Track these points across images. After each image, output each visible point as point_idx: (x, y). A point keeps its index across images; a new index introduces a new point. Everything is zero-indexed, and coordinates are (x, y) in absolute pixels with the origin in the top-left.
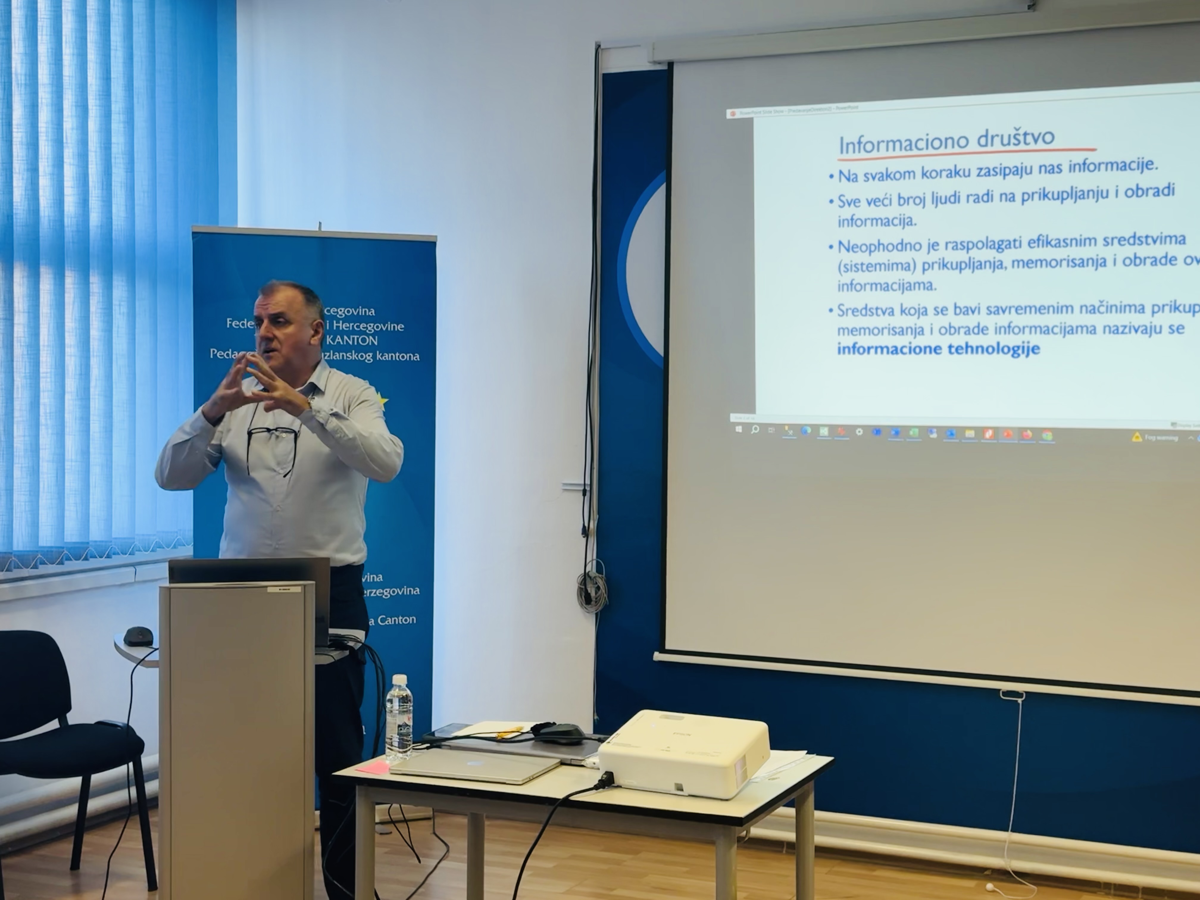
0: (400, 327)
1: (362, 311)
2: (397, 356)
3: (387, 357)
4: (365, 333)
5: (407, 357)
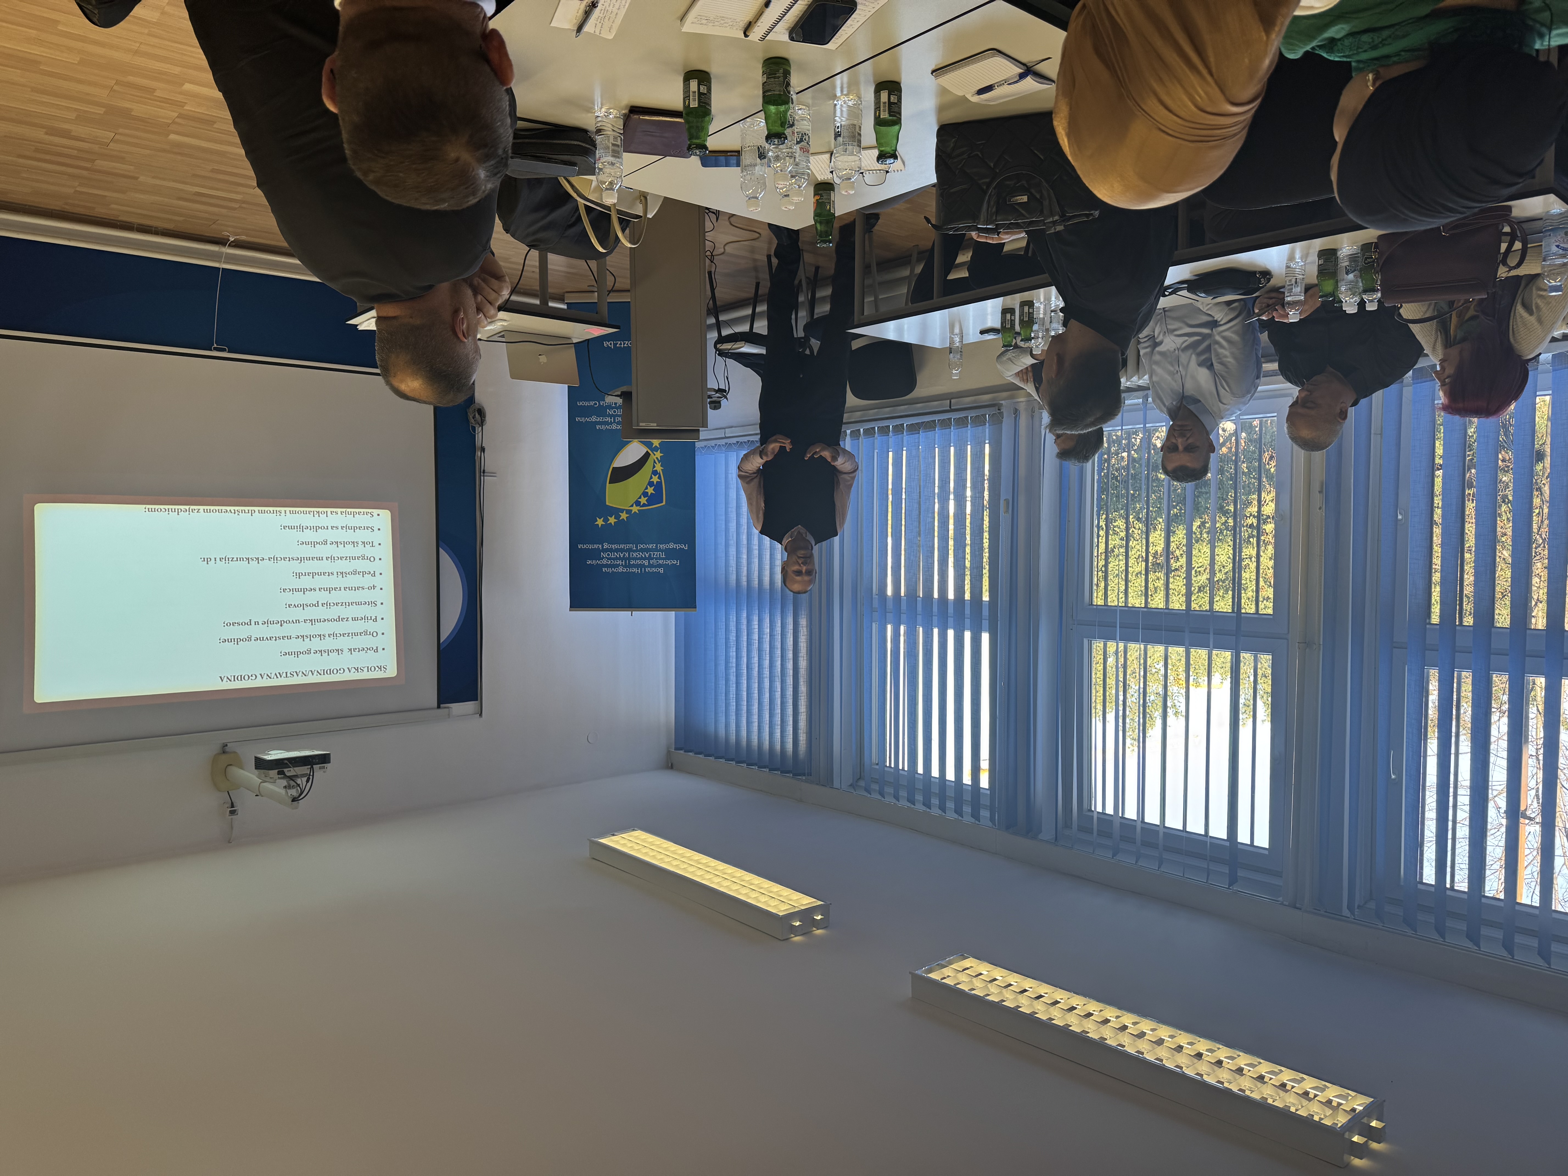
0: (589, 562)
1: (610, 570)
2: (590, 547)
3: (596, 546)
4: (608, 559)
5: (585, 546)
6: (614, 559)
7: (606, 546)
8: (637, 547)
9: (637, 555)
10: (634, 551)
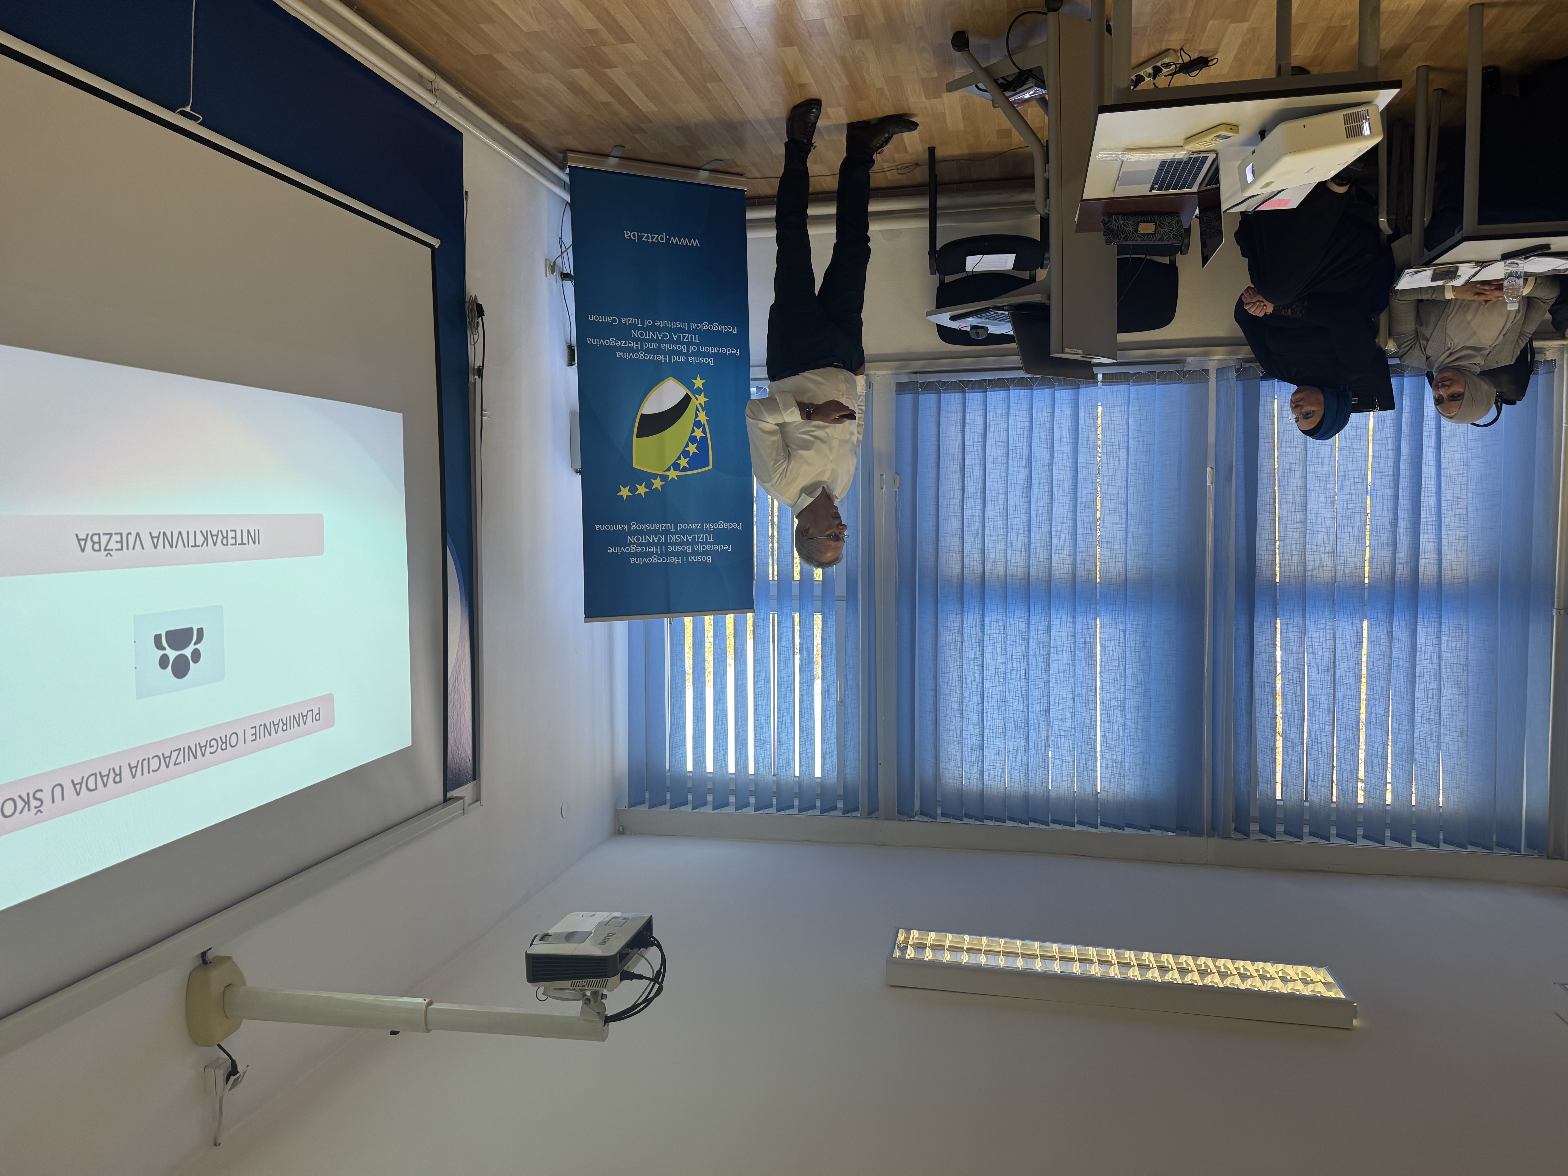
0: (611, 550)
1: (640, 561)
2: (612, 528)
3: (620, 527)
4: (638, 545)
5: (605, 527)
6: (645, 545)
7: (634, 526)
8: (676, 528)
9: (676, 539)
10: (673, 533)
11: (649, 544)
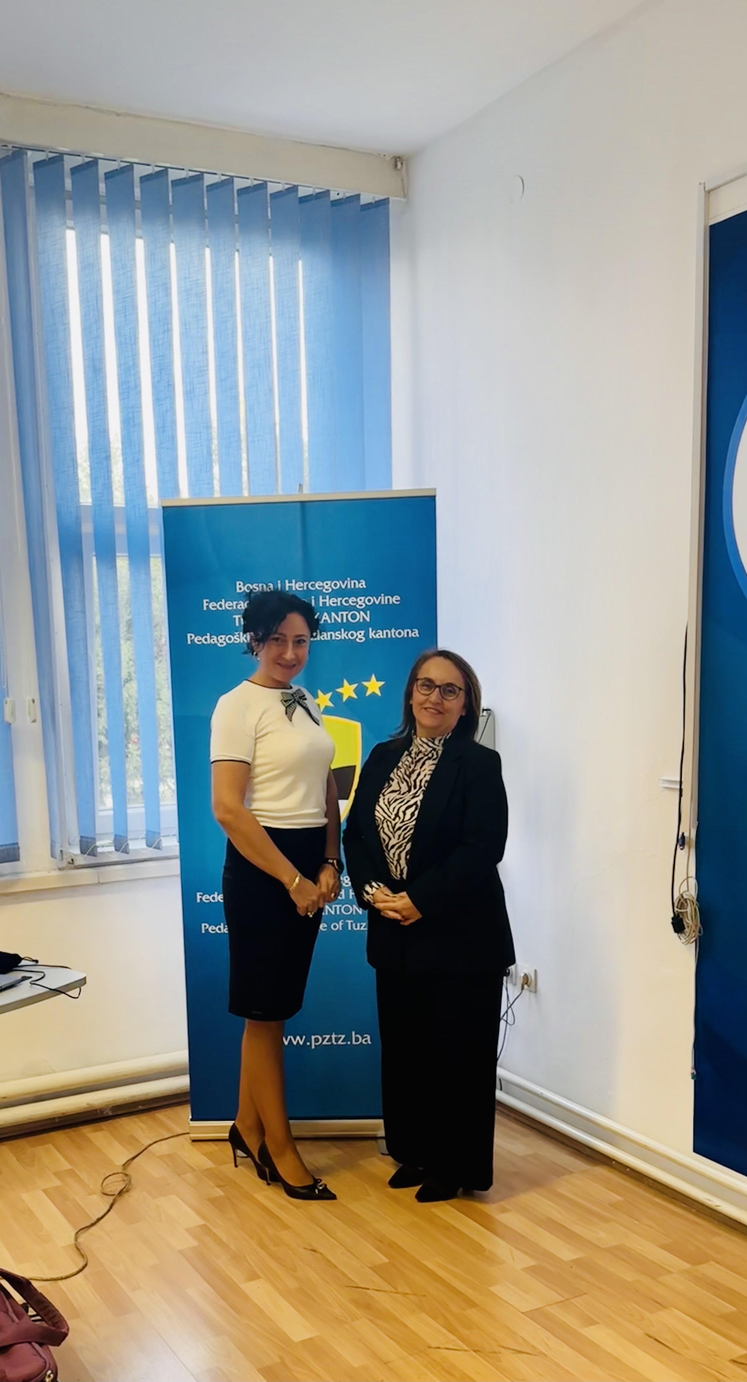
0: (395, 600)
1: (351, 584)
2: (393, 633)
3: (381, 635)
4: (354, 608)
5: (404, 633)
11: (337, 610)
